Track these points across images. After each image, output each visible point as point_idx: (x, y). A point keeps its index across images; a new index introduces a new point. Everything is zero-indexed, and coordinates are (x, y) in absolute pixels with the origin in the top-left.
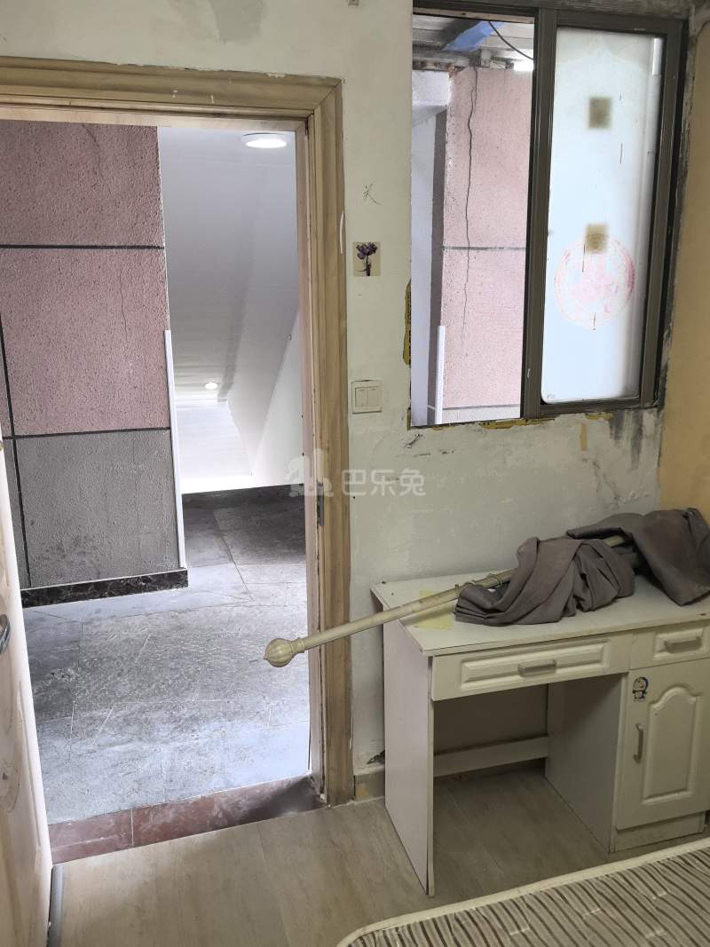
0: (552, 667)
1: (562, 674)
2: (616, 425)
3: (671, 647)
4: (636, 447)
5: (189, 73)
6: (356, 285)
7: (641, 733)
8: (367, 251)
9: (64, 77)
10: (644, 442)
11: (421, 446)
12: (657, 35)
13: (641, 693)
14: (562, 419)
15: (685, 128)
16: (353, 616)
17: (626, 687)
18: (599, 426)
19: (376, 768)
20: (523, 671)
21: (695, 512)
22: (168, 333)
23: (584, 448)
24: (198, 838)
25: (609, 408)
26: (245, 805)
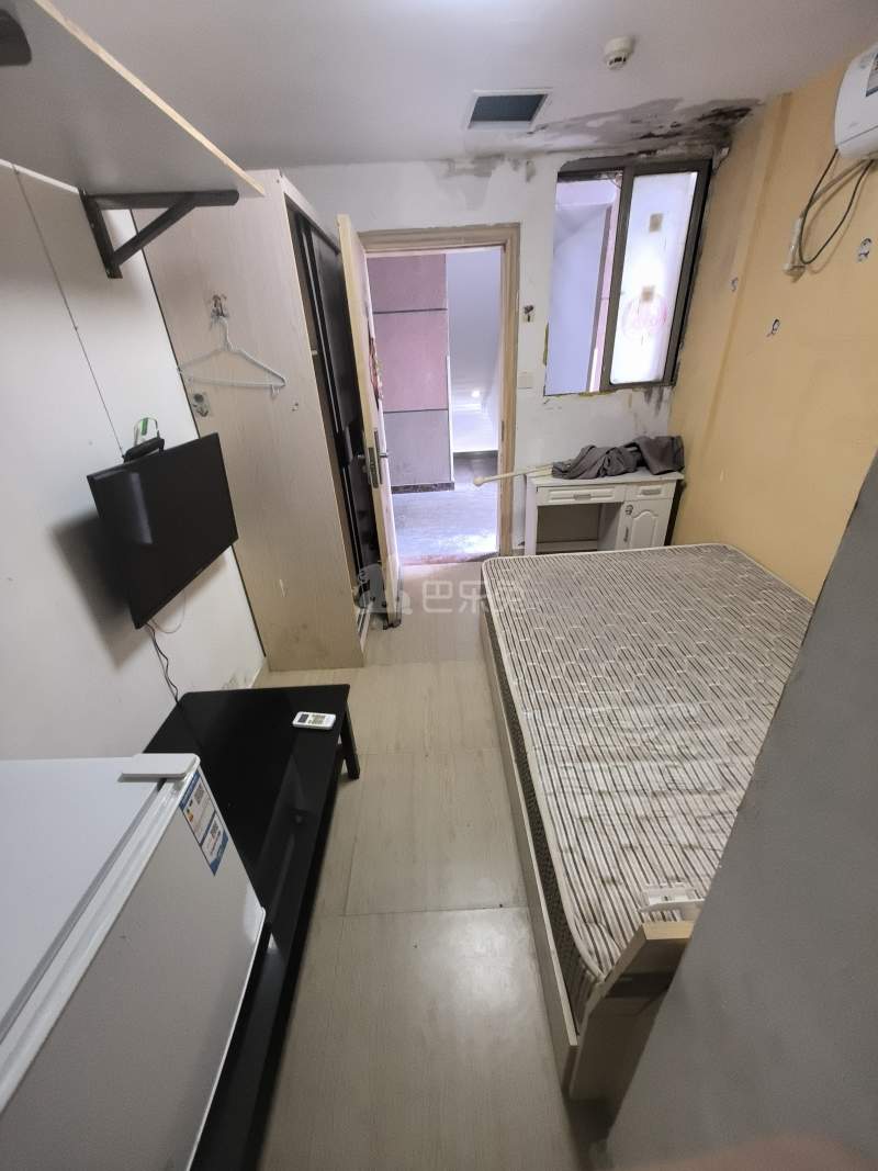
0: (589, 496)
1: (593, 501)
2: (648, 395)
3: (645, 493)
4: (658, 407)
5: (455, 229)
6: (523, 326)
7: (627, 531)
8: (529, 309)
9: (402, 237)
10: (663, 404)
11: (549, 405)
12: (694, 171)
13: (630, 512)
14: (618, 392)
15: (703, 231)
16: (515, 469)
17: (623, 508)
18: (639, 395)
19: (521, 547)
20: (576, 497)
21: (679, 437)
22: (449, 358)
23: (630, 405)
24: (450, 565)
25: (647, 387)
26: (469, 558)
